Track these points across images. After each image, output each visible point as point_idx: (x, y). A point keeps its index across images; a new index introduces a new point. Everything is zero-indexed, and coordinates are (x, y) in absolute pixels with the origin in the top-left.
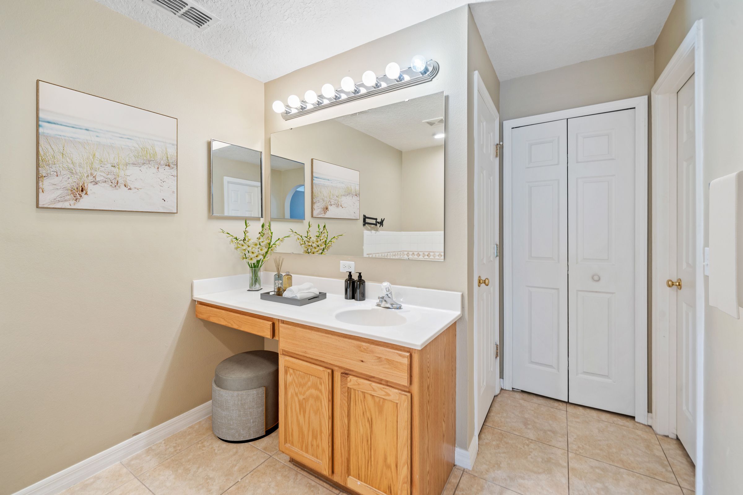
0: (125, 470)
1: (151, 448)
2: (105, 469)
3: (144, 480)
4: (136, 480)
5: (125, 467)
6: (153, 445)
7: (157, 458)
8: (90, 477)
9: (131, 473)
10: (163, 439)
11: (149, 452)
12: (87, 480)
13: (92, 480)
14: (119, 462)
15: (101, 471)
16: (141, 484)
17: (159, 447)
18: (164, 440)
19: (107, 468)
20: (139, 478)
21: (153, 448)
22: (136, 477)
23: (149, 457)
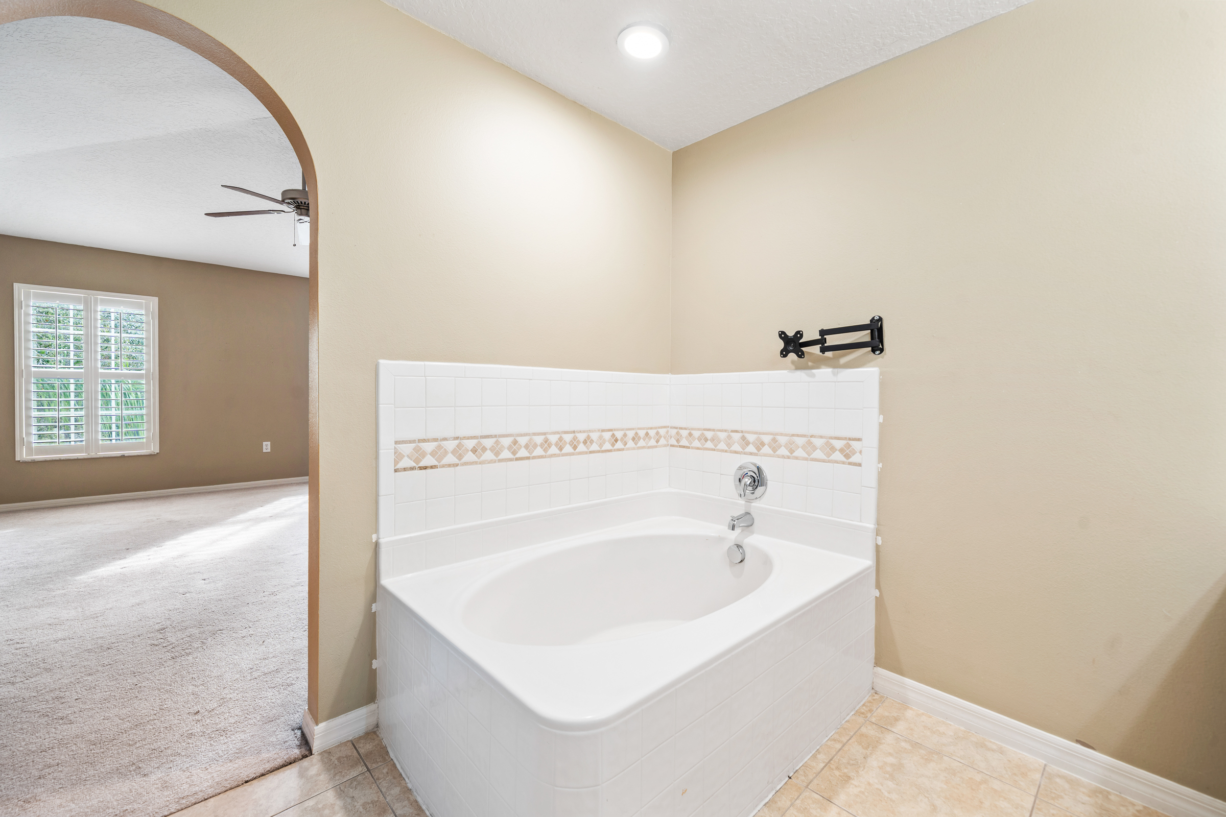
0: (1037, 776)
1: (1108, 792)
2: (1021, 752)
3: (1040, 810)
4: (1033, 799)
5: (1043, 774)
6: (1117, 795)
7: (1095, 812)
8: (997, 742)
9: (1039, 787)
10: (1145, 805)
11: (1098, 795)
12: (991, 742)
13: (994, 747)
14: (1044, 762)
15: (1015, 750)
16: (1030, 809)
17: (1123, 806)
18: (1145, 807)
19: (1024, 753)
20: (1037, 801)
21: (1112, 797)
22: (1036, 797)
23: (1087, 798)
